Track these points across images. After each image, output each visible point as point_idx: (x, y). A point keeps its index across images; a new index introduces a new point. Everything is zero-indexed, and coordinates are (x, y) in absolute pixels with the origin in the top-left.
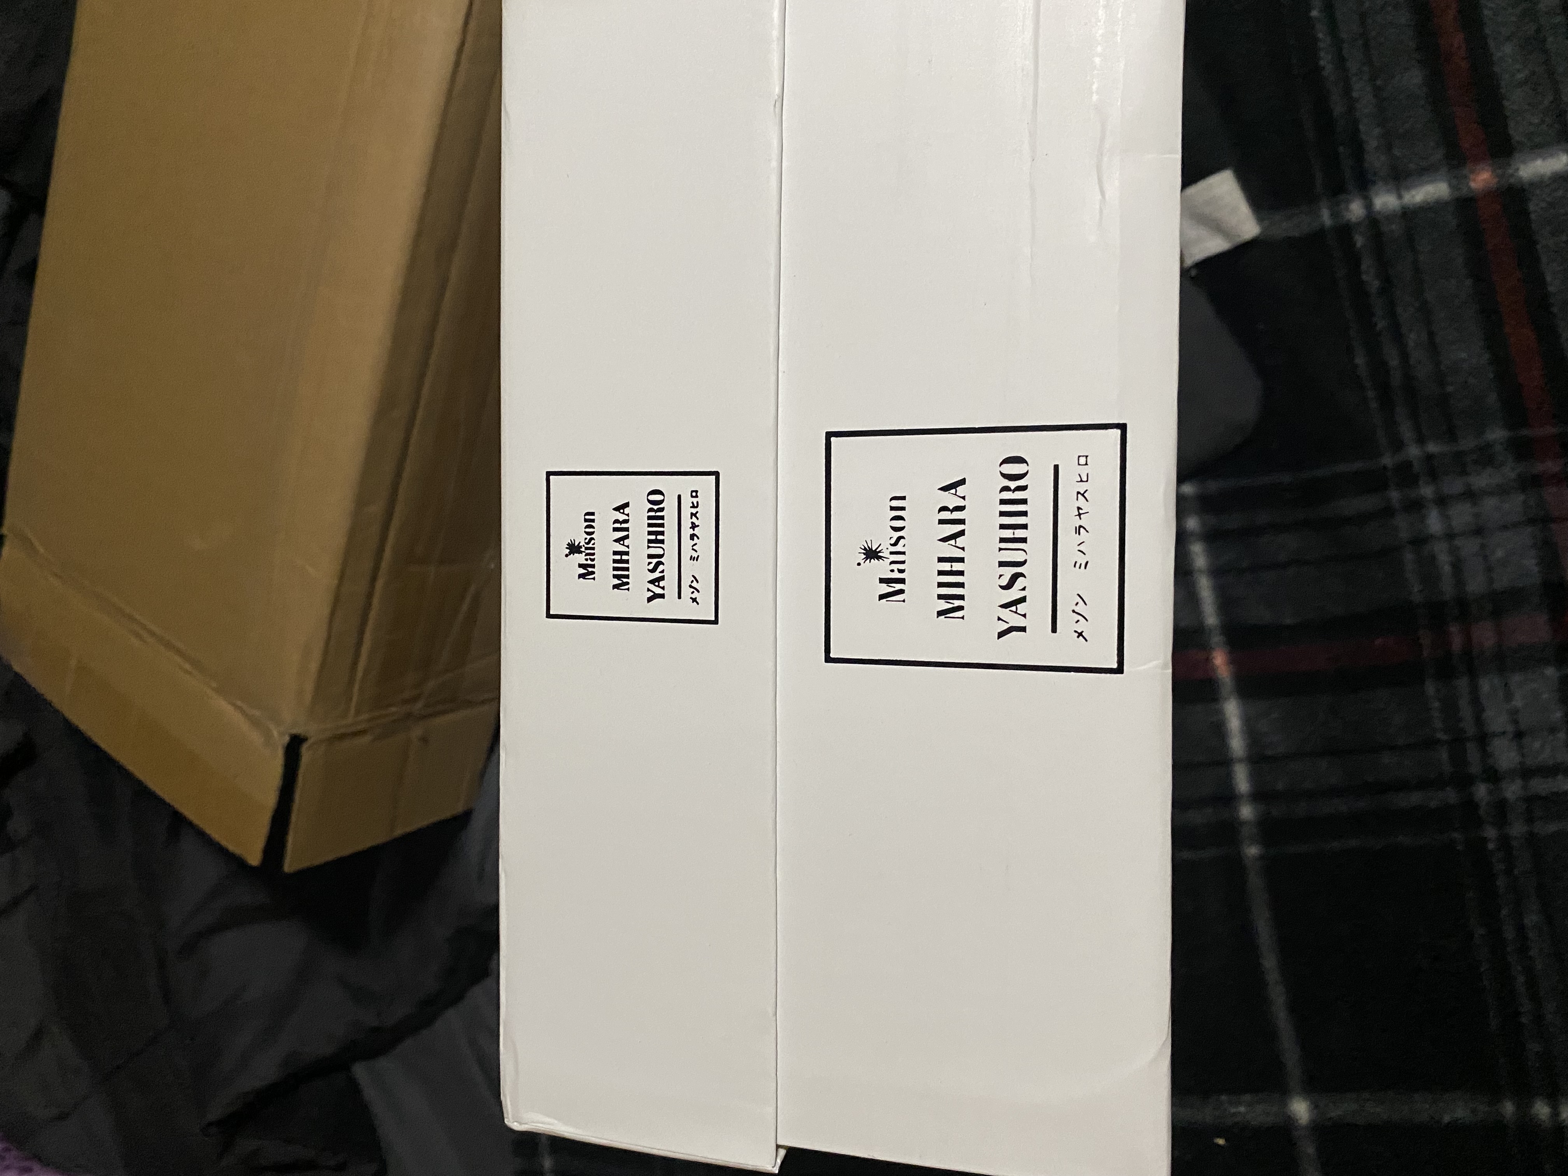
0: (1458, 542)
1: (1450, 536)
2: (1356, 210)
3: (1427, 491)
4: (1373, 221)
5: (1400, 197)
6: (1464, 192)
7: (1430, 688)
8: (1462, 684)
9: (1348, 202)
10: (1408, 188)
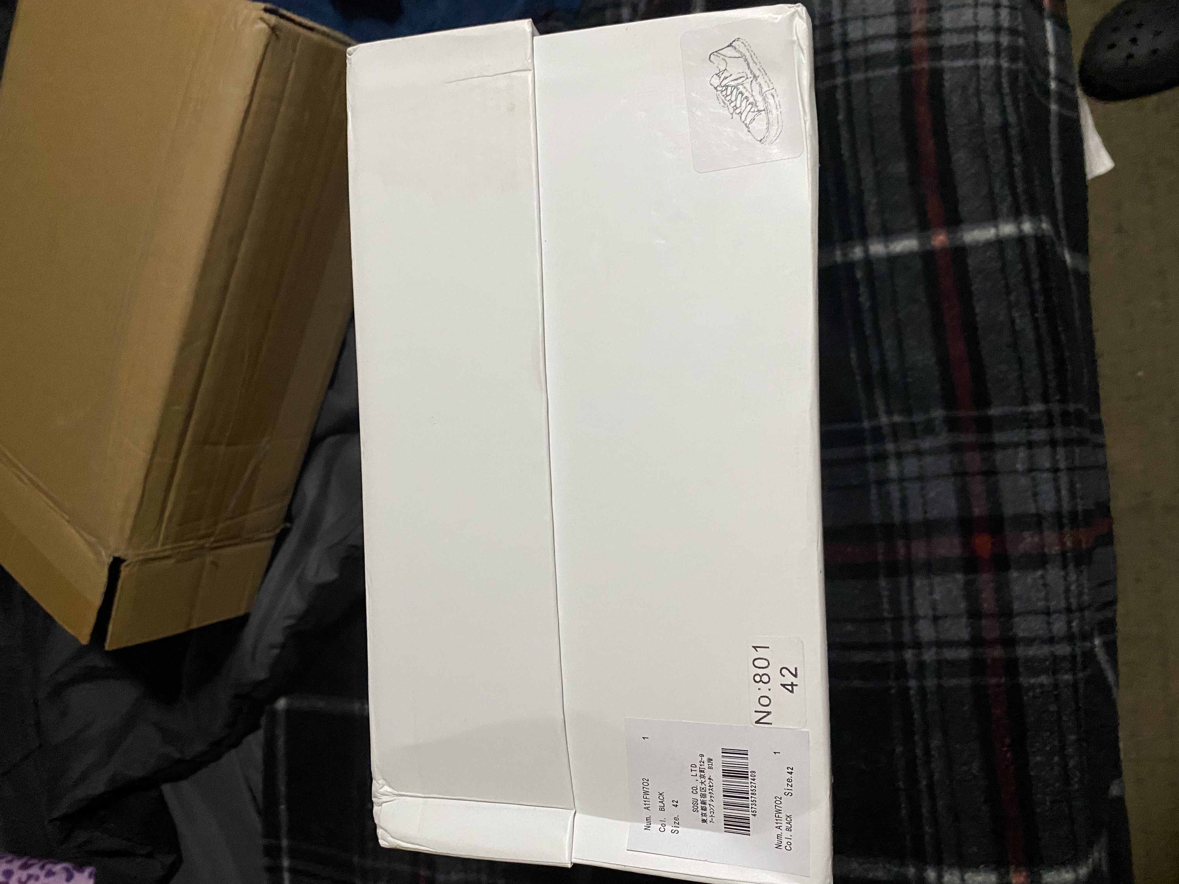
0: (906, 484)
1: (902, 480)
2: (858, 253)
3: (890, 447)
4: (868, 261)
5: (887, 247)
6: (928, 247)
7: (883, 582)
8: (904, 581)
9: (853, 247)
10: (892, 242)
